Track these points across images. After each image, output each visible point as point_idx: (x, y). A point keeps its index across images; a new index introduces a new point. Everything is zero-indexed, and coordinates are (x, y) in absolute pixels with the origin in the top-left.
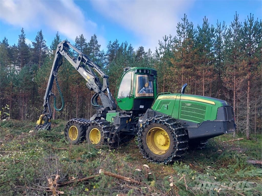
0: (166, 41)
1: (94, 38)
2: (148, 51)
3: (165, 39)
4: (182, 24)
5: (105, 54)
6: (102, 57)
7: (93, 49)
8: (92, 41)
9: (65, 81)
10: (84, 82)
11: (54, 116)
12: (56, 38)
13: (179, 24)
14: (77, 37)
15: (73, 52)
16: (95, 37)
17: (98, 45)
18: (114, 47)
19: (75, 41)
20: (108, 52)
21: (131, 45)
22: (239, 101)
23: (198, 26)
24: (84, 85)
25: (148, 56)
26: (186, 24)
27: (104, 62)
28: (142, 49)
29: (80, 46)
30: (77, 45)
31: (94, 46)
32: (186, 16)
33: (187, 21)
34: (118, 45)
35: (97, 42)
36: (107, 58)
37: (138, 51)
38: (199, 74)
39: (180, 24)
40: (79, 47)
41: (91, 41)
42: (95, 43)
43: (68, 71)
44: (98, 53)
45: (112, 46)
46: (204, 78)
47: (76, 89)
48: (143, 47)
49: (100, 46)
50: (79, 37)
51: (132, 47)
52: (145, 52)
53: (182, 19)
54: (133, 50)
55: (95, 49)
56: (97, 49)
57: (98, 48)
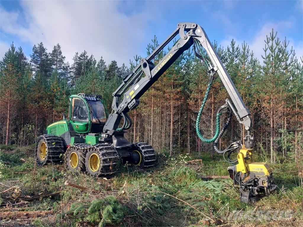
0: (137, 61)
1: (57, 48)
2: (122, 66)
3: (136, 59)
4: (152, 46)
5: (70, 67)
6: (66, 70)
7: (56, 60)
8: (55, 51)
9: (21, 100)
10: (45, 101)
11: (7, 141)
12: (11, 49)
13: (149, 45)
14: (35, 45)
15: (30, 63)
16: (59, 46)
17: (62, 57)
18: (81, 59)
19: (33, 51)
20: (74, 65)
21: (102, 57)
22: (204, 122)
23: (168, 48)
24: (45, 104)
25: (122, 72)
26: (156, 46)
27: (69, 76)
28: (114, 63)
29: (38, 56)
30: (35, 55)
31: (57, 57)
32: (156, 37)
33: (157, 43)
34: (87, 57)
35: (61, 53)
36: (73, 72)
37: (110, 65)
38: (168, 97)
39: (151, 45)
40: (37, 58)
41: (53, 51)
42: (58, 54)
43: (25, 88)
44: (63, 65)
45: (79, 58)
46: (172, 101)
47: (36, 109)
48: (116, 61)
49: (64, 58)
50: (37, 46)
51: (103, 61)
52: (118, 67)
53: (152, 40)
54: (104, 63)
55: (59, 61)
56: (61, 61)
57: (62, 59)
